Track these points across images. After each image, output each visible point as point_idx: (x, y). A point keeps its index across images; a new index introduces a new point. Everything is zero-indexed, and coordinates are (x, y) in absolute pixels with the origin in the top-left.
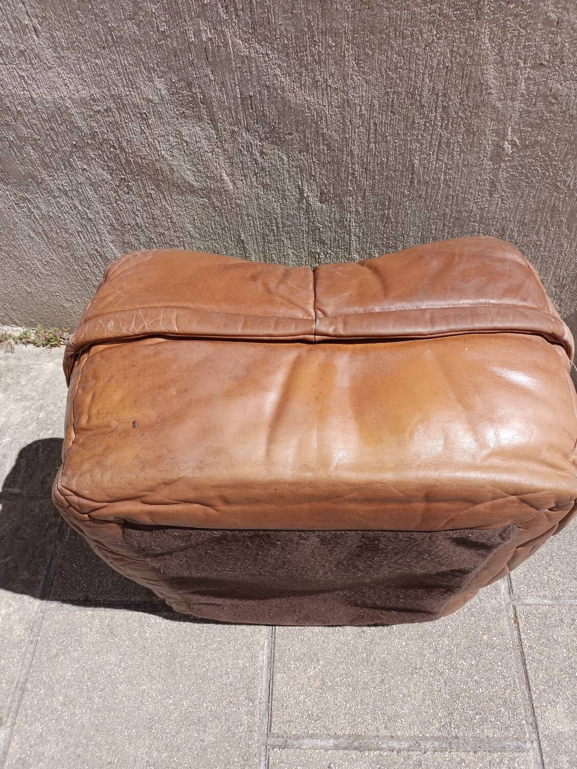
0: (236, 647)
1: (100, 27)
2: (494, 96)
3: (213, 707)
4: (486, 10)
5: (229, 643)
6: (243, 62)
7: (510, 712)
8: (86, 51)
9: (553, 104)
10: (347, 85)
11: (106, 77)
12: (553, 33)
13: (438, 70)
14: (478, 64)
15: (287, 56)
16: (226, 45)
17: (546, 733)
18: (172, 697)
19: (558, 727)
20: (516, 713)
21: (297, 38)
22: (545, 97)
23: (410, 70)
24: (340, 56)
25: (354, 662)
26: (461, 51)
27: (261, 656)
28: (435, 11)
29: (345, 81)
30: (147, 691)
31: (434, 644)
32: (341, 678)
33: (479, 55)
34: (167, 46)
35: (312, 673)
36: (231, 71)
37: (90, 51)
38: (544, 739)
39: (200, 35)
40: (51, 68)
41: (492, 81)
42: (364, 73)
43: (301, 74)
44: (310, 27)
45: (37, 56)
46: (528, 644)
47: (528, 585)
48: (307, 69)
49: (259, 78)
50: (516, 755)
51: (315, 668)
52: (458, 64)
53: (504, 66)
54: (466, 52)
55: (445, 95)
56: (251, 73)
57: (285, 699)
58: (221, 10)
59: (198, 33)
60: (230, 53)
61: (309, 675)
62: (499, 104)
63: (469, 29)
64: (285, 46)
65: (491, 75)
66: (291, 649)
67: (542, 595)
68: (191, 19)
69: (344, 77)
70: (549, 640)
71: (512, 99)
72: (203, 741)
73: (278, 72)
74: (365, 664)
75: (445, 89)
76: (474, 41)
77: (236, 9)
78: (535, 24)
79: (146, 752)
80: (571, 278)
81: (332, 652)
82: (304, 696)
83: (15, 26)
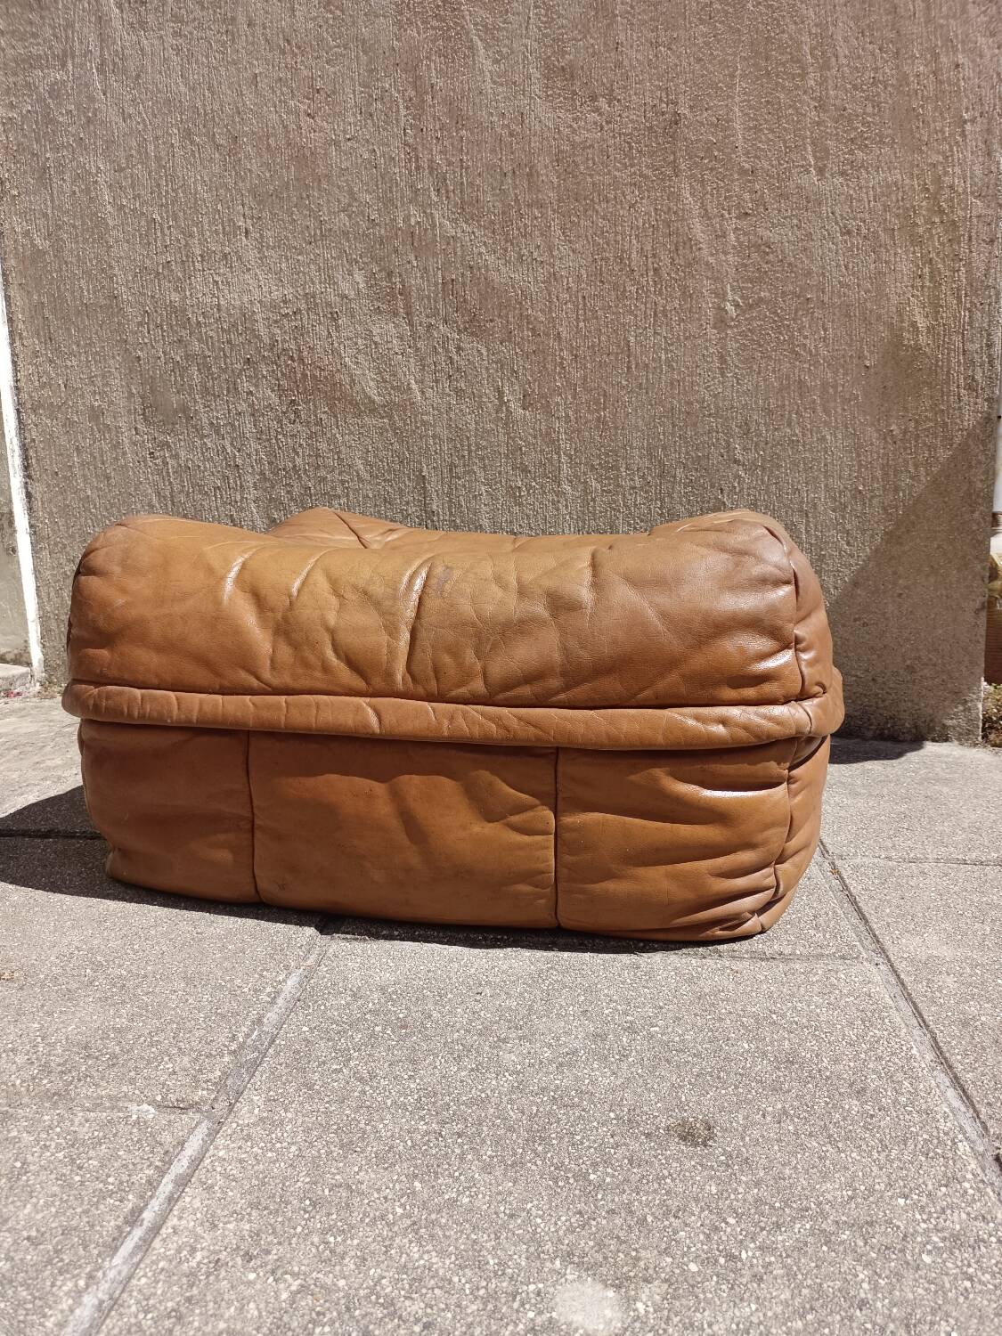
1: (312, 223)
2: (705, 252)
4: (683, 167)
6: (448, 244)
8: (290, 248)
9: (768, 254)
10: (553, 256)
11: (304, 274)
12: (750, 181)
13: (645, 230)
14: (683, 219)
15: (494, 232)
16: (433, 226)
21: (504, 213)
22: (757, 247)
23: (616, 233)
24: (546, 226)
26: (665, 209)
28: (635, 173)
29: (551, 252)
33: (683, 210)
34: (374, 234)
36: (435, 255)
37: (295, 248)
39: (409, 220)
40: (249, 270)
41: (700, 236)
42: (570, 241)
43: (506, 250)
44: (517, 200)
45: (240, 258)
48: (512, 244)
49: (463, 257)
52: (663, 221)
53: (709, 218)
54: (669, 209)
55: (654, 256)
56: (455, 253)
58: (432, 193)
59: (407, 219)
60: (436, 235)
62: (711, 260)
63: (670, 186)
64: (492, 222)
65: (698, 229)
68: (403, 205)
69: (550, 249)
71: (725, 253)
73: (483, 250)
75: (653, 250)
76: (675, 196)
77: (447, 192)
78: (731, 175)
80: (851, 491)
83: (227, 228)
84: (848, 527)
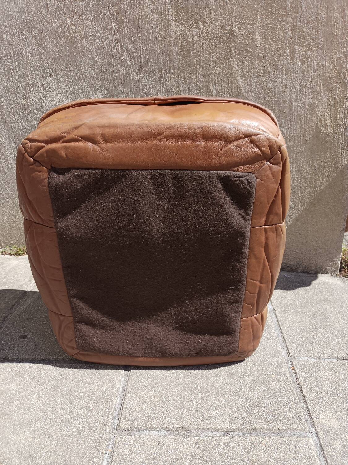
0: (102, 381)
1: (78, 73)
2: (243, 91)
3: (79, 412)
4: (234, 54)
5: (98, 378)
6: (136, 83)
7: (294, 415)
8: (70, 82)
9: (269, 93)
10: (180, 90)
11: (77, 94)
12: (262, 62)
13: (218, 81)
14: (234, 77)
15: (155, 79)
16: (130, 75)
17: (321, 427)
18: (51, 407)
19: (329, 424)
20: (297, 416)
21: (159, 71)
22: (265, 90)
23: (206, 82)
24: (177, 77)
25: (182, 388)
26: (227, 72)
27: (118, 385)
28: (214, 56)
29: (179, 89)
30: (34, 404)
31: (238, 379)
32: (173, 396)
33: (234, 73)
34: (105, 78)
35: (153, 394)
36: (131, 88)
37: (72, 82)
38: (320, 430)
39: (119, 72)
40: (53, 91)
41: (241, 84)
42: (187, 84)
43: (160, 87)
44: (164, 66)
45: (49, 86)
46: (303, 380)
47: (300, 351)
48: (163, 85)
49: (143, 89)
50: (300, 439)
51: (155, 391)
52: (226, 77)
53: (245, 77)
54: (229, 72)
55: (222, 92)
56: (139, 88)
57: (132, 407)
58: (128, 61)
59: (118, 72)
60: (131, 79)
61: (151, 395)
62: (246, 94)
63: (229, 63)
64: (154, 75)
65: (240, 81)
66: (140, 382)
67: (309, 356)
68: (116, 66)
69: (179, 87)
70: (317, 378)
71: (251, 92)
72: (68, 431)
73: (151, 86)
74: (191, 389)
75: (222, 90)
76: (231, 67)
77: (135, 61)
78: (255, 59)
79: (25, 439)
81: (167, 383)
82: (146, 406)
83: (42, 73)
84: (295, 200)
